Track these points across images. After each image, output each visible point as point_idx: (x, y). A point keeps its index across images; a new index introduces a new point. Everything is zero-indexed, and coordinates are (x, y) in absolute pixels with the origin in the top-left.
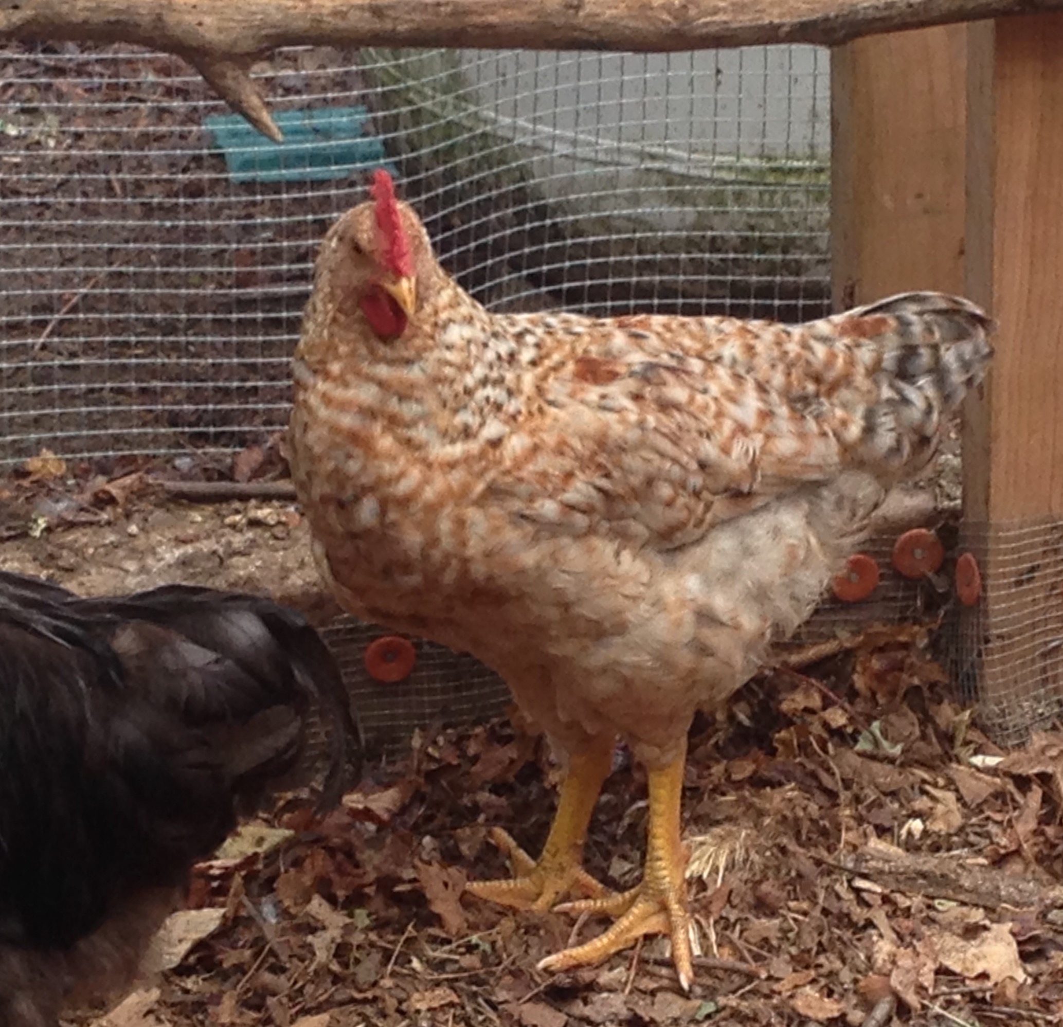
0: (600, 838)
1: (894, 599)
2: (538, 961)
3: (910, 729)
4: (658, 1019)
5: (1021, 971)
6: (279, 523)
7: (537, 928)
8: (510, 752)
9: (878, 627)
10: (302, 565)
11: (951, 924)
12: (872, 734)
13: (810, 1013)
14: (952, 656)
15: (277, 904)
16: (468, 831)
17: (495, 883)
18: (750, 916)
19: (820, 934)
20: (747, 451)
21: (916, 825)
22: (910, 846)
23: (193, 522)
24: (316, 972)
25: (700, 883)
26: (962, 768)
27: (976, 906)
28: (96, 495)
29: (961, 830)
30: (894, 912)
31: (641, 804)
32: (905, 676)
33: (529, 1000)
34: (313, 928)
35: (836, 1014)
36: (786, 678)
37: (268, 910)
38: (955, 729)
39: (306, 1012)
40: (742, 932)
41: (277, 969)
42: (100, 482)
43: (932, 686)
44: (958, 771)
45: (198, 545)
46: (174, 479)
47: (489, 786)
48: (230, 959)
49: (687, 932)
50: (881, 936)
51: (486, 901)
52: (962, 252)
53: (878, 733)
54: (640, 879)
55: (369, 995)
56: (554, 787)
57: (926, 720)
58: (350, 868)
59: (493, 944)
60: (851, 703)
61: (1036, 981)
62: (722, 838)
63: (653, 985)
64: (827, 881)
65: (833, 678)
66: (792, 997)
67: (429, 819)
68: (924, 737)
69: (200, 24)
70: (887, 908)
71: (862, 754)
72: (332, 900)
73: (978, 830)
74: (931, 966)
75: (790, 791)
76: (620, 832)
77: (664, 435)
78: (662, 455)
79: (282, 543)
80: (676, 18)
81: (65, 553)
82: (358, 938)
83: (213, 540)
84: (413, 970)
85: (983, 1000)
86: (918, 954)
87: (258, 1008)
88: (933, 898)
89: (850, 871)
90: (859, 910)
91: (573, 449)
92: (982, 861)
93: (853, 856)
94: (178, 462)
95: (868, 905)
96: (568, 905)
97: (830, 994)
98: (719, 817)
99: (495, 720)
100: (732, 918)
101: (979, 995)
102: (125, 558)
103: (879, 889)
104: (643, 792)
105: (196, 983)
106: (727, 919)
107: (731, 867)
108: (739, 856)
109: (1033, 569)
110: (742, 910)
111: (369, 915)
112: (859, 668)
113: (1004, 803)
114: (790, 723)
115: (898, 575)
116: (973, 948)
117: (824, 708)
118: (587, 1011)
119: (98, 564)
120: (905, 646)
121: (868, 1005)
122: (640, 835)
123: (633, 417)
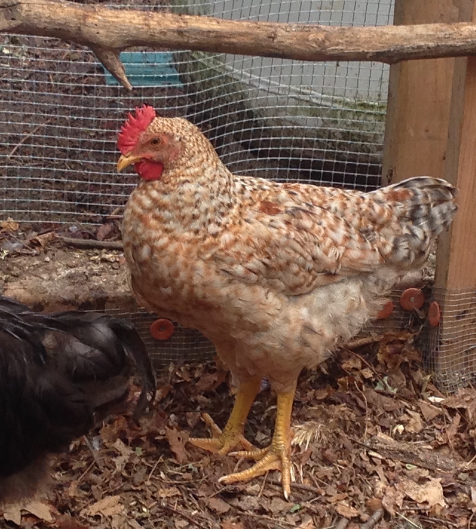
0: (252, 422)
1: (399, 319)
2: (219, 478)
3: (402, 381)
4: (272, 511)
5: (443, 501)
6: (116, 261)
7: (220, 462)
8: (214, 378)
9: (391, 332)
10: (124, 283)
11: (413, 476)
12: (384, 383)
13: (344, 514)
14: (424, 349)
15: (100, 441)
16: (192, 413)
17: (203, 439)
18: (320, 465)
19: (352, 476)
20: (336, 254)
21: (401, 428)
22: (397, 437)
23: (75, 258)
24: (115, 475)
25: (297, 448)
26: (424, 402)
27: (426, 469)
28: (31, 241)
29: (422, 431)
30: (387, 469)
31: (273, 407)
32: (401, 356)
33: (214, 497)
34: (116, 454)
35: (356, 515)
36: (346, 353)
37: (96, 444)
38: (423, 383)
39: (110, 494)
40: (315, 472)
41: (98, 472)
42: (33, 235)
43: (413, 362)
44: (422, 403)
45: (77, 269)
46: (68, 237)
47: (203, 393)
48: (76, 465)
49: (289, 471)
50: (379, 479)
51: (197, 448)
52: (444, 158)
53: (386, 382)
54: (270, 443)
55: (139, 488)
56: (233, 396)
57: (409, 378)
58: (135, 427)
59: (199, 468)
60: (375, 367)
61: (450, 506)
62: (310, 427)
63: (271, 494)
64: (357, 451)
65: (368, 355)
66: (336, 505)
67: (174, 406)
68: (408, 386)
69: (98, 33)
70: (384, 466)
71: (378, 392)
72: (126, 442)
73: (429, 432)
74: (402, 496)
75: (343, 407)
76: (262, 419)
77: (298, 242)
78: (295, 251)
79: (115, 271)
80: (319, 46)
81: (15, 268)
82: (136, 461)
83: (85, 266)
84: (161, 478)
85: (425, 514)
86: (396, 490)
87: (87, 490)
88: (405, 463)
89: (368, 447)
90: (370, 466)
91: (254, 243)
92: (430, 447)
93: (370, 440)
94: (71, 228)
95: (375, 464)
96: (236, 453)
97: (354, 505)
98: (309, 417)
99: (209, 362)
100: (311, 466)
101: (423, 512)
102: (43, 272)
103: (380, 457)
104: (275, 402)
105: (59, 475)
106: (309, 465)
107: (312, 441)
108: (317, 436)
109: (465, 312)
110: (316, 462)
111: (142, 450)
112: (380, 351)
113: (443, 420)
114: (345, 374)
115: (402, 309)
116: (422, 489)
117: (362, 368)
118: (240, 504)
119: (30, 275)
120: (402, 342)
121: (371, 512)
122: (272, 421)
123: (284, 232)
